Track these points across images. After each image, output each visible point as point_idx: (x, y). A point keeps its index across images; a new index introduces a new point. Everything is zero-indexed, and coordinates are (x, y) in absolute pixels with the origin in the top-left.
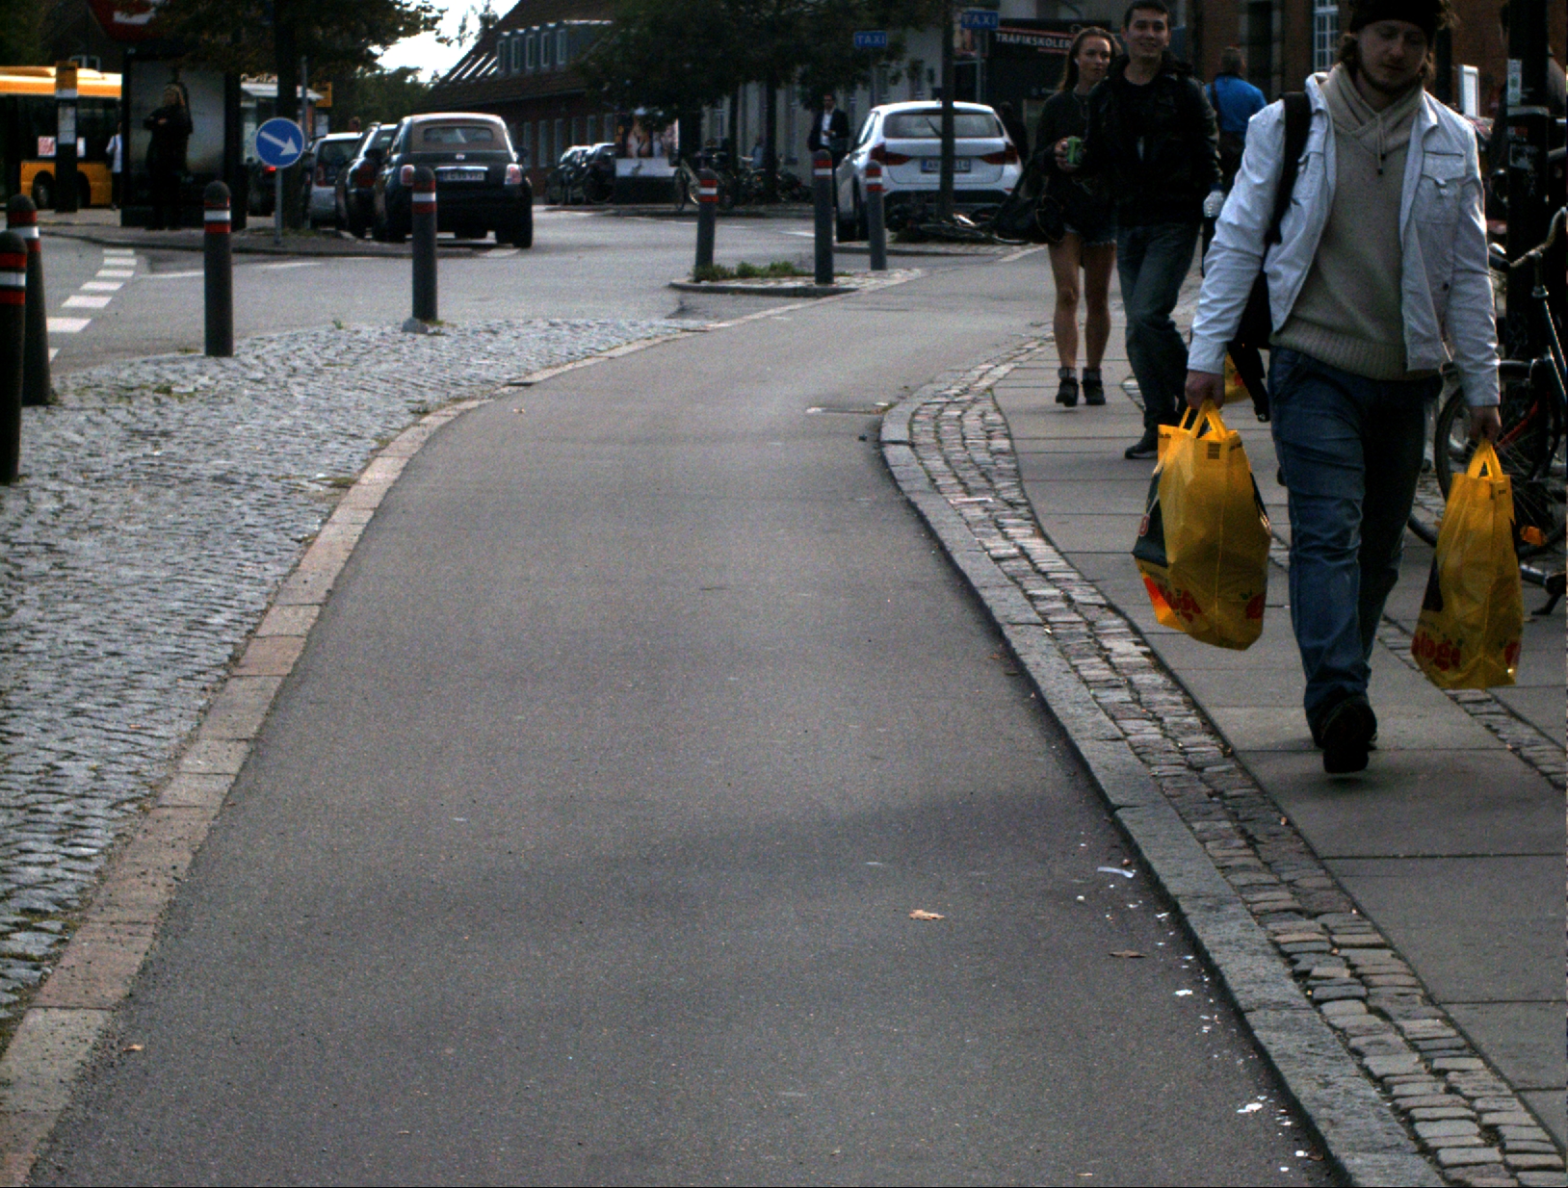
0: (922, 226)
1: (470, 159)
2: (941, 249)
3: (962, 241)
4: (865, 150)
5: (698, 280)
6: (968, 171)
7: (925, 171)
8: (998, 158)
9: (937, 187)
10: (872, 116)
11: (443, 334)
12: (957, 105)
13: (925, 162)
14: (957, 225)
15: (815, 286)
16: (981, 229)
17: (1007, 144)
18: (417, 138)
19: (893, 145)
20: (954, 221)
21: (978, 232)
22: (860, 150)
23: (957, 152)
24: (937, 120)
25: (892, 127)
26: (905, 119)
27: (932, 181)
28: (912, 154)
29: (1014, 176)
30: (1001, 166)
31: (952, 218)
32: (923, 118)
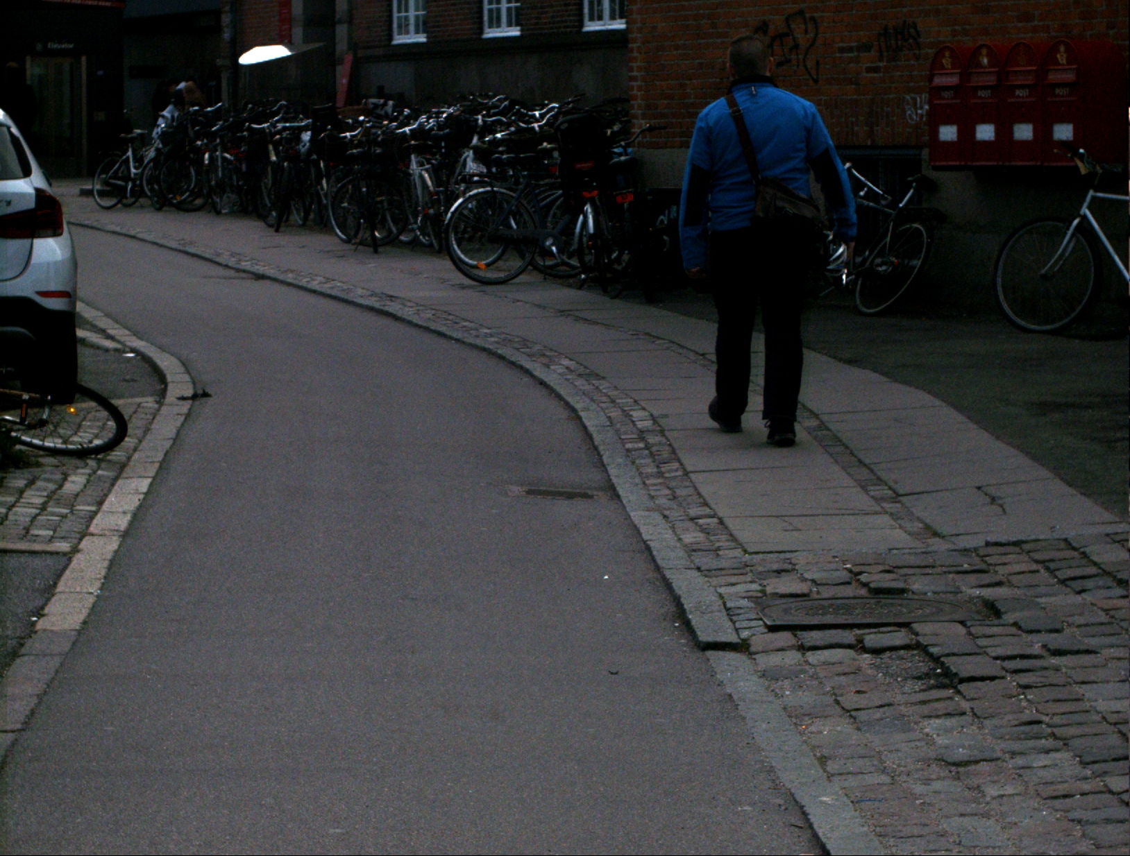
8: (19, 225)
29: (56, 263)
30: (26, 242)
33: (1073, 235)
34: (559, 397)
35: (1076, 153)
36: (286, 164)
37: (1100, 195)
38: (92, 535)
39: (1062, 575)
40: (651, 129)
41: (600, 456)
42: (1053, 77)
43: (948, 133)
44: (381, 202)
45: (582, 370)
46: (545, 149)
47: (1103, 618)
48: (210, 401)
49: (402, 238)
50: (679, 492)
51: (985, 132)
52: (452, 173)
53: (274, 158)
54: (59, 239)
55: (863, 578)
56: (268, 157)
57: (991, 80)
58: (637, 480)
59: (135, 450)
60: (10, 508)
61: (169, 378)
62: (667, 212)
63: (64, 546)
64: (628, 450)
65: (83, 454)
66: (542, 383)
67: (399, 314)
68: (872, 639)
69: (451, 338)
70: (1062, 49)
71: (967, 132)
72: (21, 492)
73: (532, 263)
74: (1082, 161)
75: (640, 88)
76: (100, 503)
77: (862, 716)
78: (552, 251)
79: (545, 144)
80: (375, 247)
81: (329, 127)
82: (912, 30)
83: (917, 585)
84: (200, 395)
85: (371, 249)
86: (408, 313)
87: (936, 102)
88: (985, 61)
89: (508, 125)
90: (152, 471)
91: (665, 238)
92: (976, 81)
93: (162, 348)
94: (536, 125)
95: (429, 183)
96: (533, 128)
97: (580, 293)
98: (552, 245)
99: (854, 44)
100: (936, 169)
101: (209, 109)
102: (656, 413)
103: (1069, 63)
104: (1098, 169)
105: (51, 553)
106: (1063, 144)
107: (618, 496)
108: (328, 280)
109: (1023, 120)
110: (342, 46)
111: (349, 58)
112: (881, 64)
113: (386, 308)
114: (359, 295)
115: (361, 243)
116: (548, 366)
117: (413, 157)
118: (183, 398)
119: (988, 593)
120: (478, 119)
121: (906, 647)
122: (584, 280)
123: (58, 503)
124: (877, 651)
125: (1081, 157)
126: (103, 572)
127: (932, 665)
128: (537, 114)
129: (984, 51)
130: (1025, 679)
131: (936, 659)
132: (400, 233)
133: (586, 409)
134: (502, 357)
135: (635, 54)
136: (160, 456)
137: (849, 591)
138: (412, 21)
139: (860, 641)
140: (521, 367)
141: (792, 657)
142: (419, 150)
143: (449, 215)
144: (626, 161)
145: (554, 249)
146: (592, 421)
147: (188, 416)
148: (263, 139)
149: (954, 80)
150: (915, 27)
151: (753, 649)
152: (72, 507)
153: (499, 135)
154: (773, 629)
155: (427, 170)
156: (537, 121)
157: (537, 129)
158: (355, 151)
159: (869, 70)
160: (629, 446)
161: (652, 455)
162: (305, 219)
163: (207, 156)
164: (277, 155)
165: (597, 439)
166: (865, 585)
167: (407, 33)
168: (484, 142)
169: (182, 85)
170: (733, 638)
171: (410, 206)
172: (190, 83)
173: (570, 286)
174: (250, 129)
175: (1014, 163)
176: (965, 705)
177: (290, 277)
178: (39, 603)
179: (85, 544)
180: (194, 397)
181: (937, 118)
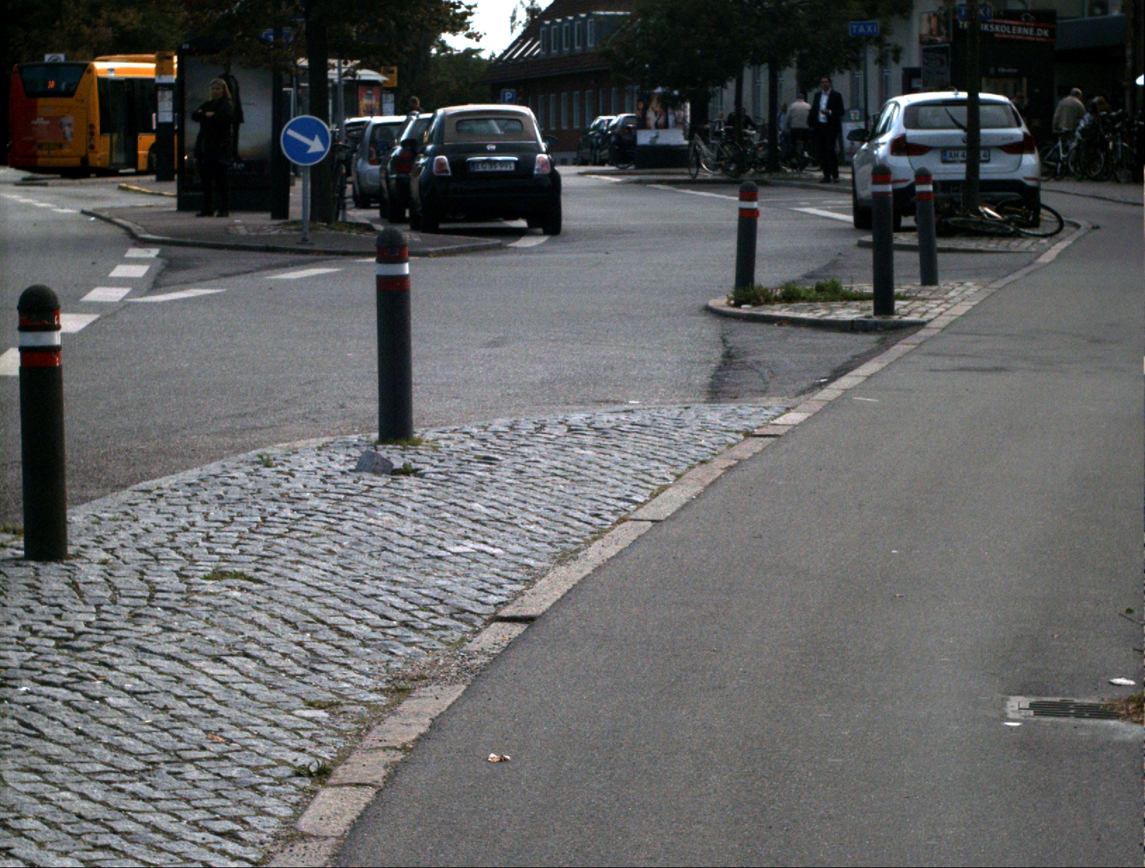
0: (950, 220)
1: (501, 150)
2: (972, 245)
3: (991, 235)
4: (887, 138)
5: (738, 304)
6: (987, 161)
7: (945, 161)
8: (1016, 148)
9: (962, 177)
10: (891, 107)
11: (416, 472)
12: (982, 96)
13: (946, 153)
14: (984, 218)
15: (876, 319)
16: (1008, 222)
17: (1025, 134)
18: (450, 130)
19: (914, 136)
20: (980, 214)
21: (1007, 226)
22: (881, 140)
23: (982, 143)
24: (961, 113)
25: (913, 116)
26: (923, 110)
27: (957, 171)
28: (931, 144)
29: (1032, 165)
30: (1020, 155)
31: (979, 211)
32: (942, 109)
38: (1052, 249)
48: (1099, 229)
54: (1033, 155)
59: (1066, 236)
60: (1020, 244)
61: (1081, 225)
63: (1041, 251)
72: (1023, 241)
76: (1053, 245)
84: (1096, 228)
90: (1074, 240)
105: (1037, 252)
118: (1088, 228)
123: (1037, 244)
126: (1056, 255)
136: (1077, 238)
147: (1089, 231)
152: (1043, 245)
178: (1035, 258)
179: (1049, 251)
180: (1093, 228)
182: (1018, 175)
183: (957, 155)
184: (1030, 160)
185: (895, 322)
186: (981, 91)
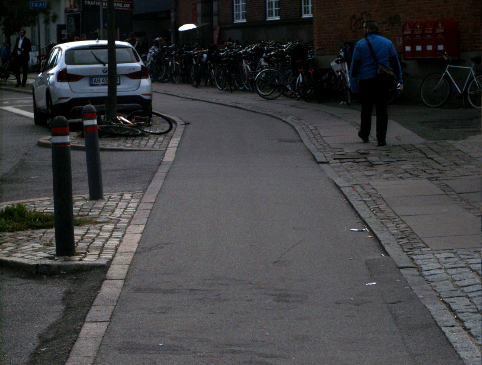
6: (119, 84)
7: (92, 85)
8: (137, 75)
9: (106, 95)
10: (57, 50)
12: (117, 43)
13: (93, 79)
14: (121, 124)
17: (142, 66)
19: (72, 69)
20: (117, 121)
21: (136, 130)
22: (51, 72)
23: (119, 72)
24: (103, 55)
25: (70, 57)
26: (76, 52)
27: (100, 91)
28: (83, 75)
29: (147, 86)
30: (139, 80)
31: (117, 119)
32: (89, 51)
33: (443, 78)
34: (289, 124)
35: (444, 54)
36: (199, 65)
37: (451, 66)
38: (169, 147)
39: (406, 150)
40: (320, 49)
41: (299, 135)
42: (438, 31)
43: (408, 48)
44: (233, 76)
45: (295, 118)
46: (287, 58)
47: (413, 156)
48: (190, 125)
49: (240, 88)
50: (318, 140)
51: (419, 48)
52: (256, 66)
53: (195, 63)
54: (148, 79)
55: (359, 152)
56: (192, 62)
57: (420, 32)
58: (308, 139)
59: (174, 133)
60: (147, 143)
61: (176, 121)
62: (325, 76)
63: (163, 149)
64: (307, 133)
65: (160, 134)
66: (284, 121)
67: (241, 107)
68: (357, 160)
69: (257, 112)
70: (440, 22)
71: (413, 48)
72: (148, 140)
73: (282, 94)
74: (446, 56)
75: (316, 36)
76: (169, 142)
77: (351, 171)
78: (289, 89)
79: (287, 56)
80: (231, 91)
81: (215, 51)
82: (398, 17)
83: (371, 152)
84: (187, 124)
85: (230, 92)
86: (244, 107)
87: (404, 39)
88: (418, 26)
89: (275, 49)
90: (180, 137)
91: (325, 84)
92: (416, 32)
93: (172, 115)
94: (284, 50)
95: (249, 69)
96: (283, 51)
97: (298, 101)
98: (289, 87)
99: (381, 22)
100: (405, 59)
101: (170, 47)
102: (315, 126)
103: (442, 27)
104: (451, 59)
105: (161, 150)
106: (440, 51)
107: (303, 142)
108: (217, 100)
109: (429, 44)
110: (215, 24)
111: (218, 28)
112: (389, 28)
113: (237, 106)
114: (227, 103)
115: (226, 90)
116: (286, 118)
117: (243, 61)
118: (182, 124)
119: (387, 153)
120: (265, 48)
121: (365, 161)
122: (299, 98)
123: (158, 142)
124: (358, 162)
125: (445, 55)
126: (175, 153)
127: (369, 163)
128: (285, 46)
129: (418, 24)
130: (388, 165)
131: (371, 163)
132: (240, 86)
133: (296, 126)
134: (273, 116)
135: (315, 26)
136: (181, 134)
137: (355, 154)
138: (241, 15)
139: (355, 161)
140: (279, 119)
141: (338, 164)
142: (246, 58)
143: (256, 78)
144: (311, 60)
145: (290, 88)
146: (297, 128)
147: (185, 128)
148: (191, 56)
149: (409, 32)
150: (399, 17)
151: (330, 163)
152: (162, 143)
153: (272, 53)
154: (335, 159)
155: (248, 65)
156: (285, 48)
157: (285, 51)
158: (224, 59)
159: (386, 30)
160: (307, 132)
161: (313, 134)
162: (206, 84)
163: (170, 63)
164: (196, 61)
165: (299, 131)
166: (359, 153)
167: (239, 19)
168: (267, 55)
169: (158, 39)
170: (325, 161)
171: (243, 77)
172: (161, 38)
173: (295, 100)
174: (186, 53)
175: (427, 57)
176: (374, 169)
177: (204, 99)
178: (162, 157)
179: (168, 149)
180: (186, 124)
181: (406, 44)
182: (138, 93)
183: (100, 81)
184: (145, 82)
185: (76, 265)
186: (117, 40)
